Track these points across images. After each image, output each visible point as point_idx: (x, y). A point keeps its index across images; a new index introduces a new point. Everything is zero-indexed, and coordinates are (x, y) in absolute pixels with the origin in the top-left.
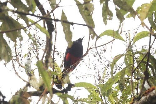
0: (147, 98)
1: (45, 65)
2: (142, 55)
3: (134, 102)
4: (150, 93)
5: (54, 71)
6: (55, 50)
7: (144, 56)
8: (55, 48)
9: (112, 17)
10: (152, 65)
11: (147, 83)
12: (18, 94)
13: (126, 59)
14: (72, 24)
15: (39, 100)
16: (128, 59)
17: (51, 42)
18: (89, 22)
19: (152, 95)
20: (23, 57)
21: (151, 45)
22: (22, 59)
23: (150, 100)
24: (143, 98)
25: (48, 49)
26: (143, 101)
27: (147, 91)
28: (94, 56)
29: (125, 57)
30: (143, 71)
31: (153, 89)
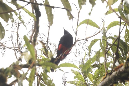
0: (117, 73)
1: (33, 43)
2: (114, 40)
3: (107, 76)
4: (120, 69)
5: (47, 58)
6: (48, 41)
7: (115, 40)
8: (49, 39)
9: (85, 3)
10: (122, 48)
11: (118, 62)
12: (12, 66)
13: (101, 43)
14: (53, 7)
15: (28, 71)
16: (103, 43)
17: (38, 25)
18: (67, 6)
19: (121, 70)
20: (23, 47)
21: (121, 31)
22: (22, 48)
23: (119, 75)
24: (114, 73)
25: (36, 30)
26: (114, 75)
27: (117, 68)
28: (79, 45)
29: (101, 41)
30: (115, 52)
31: (122, 66)
